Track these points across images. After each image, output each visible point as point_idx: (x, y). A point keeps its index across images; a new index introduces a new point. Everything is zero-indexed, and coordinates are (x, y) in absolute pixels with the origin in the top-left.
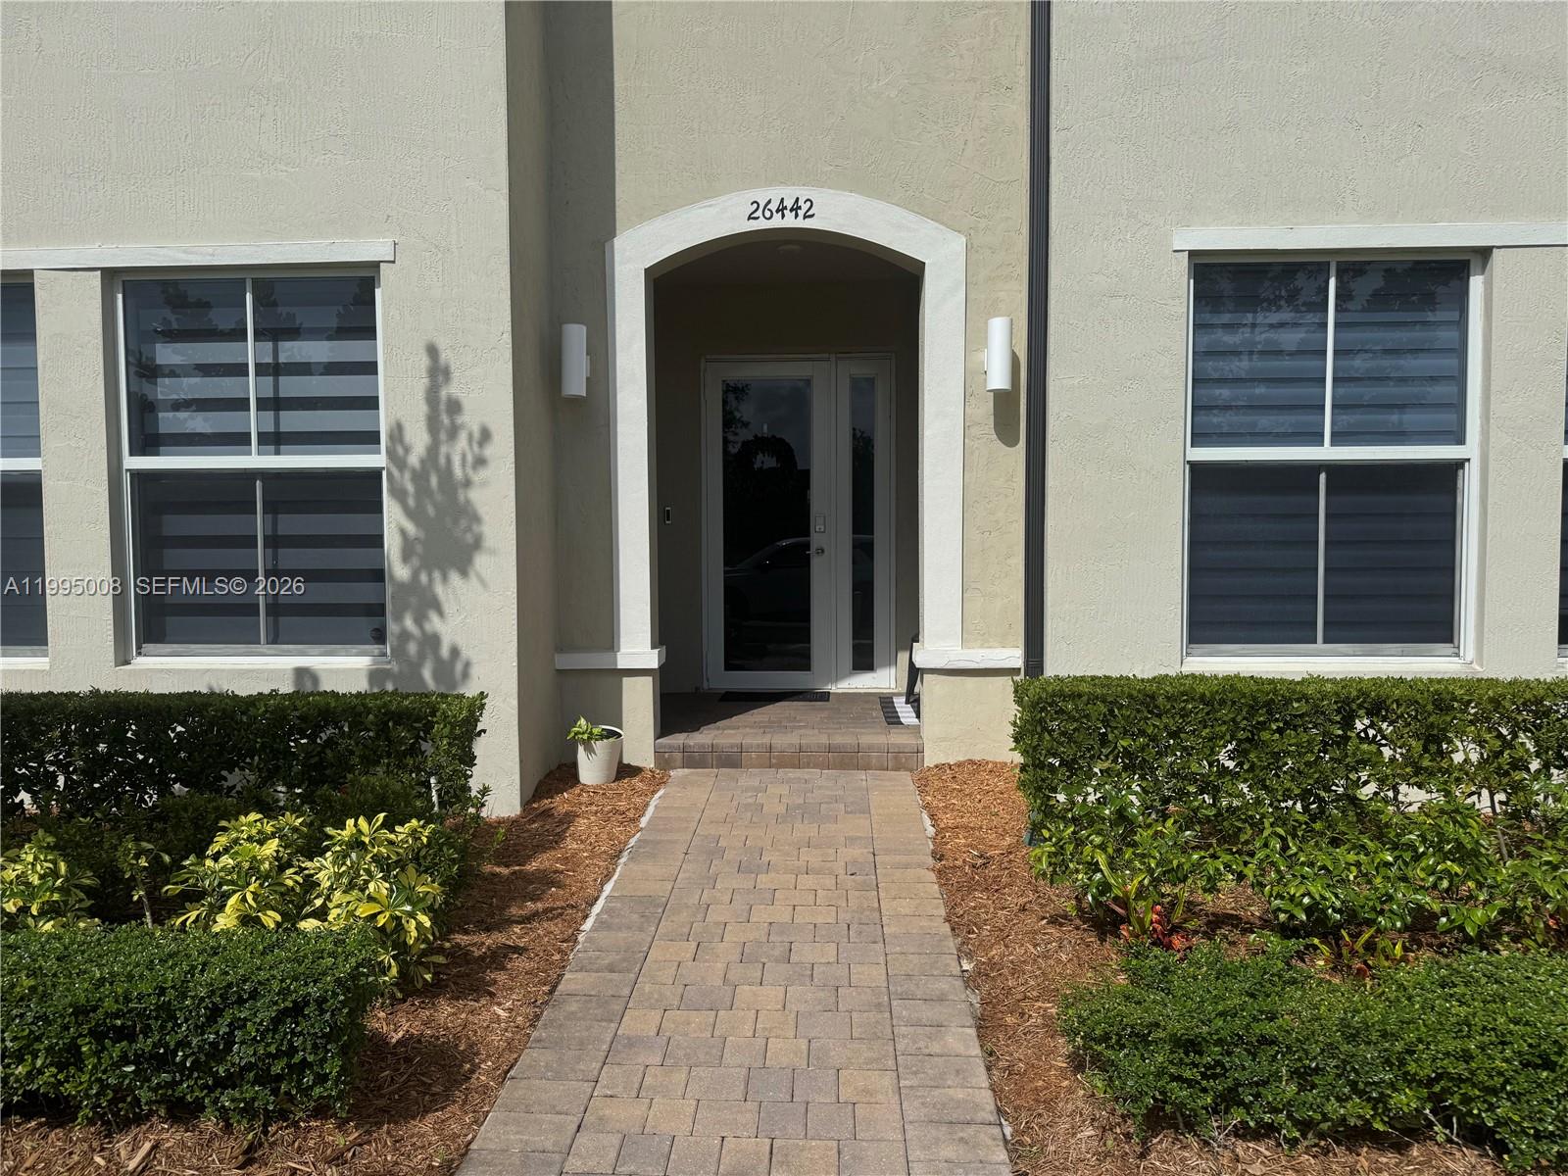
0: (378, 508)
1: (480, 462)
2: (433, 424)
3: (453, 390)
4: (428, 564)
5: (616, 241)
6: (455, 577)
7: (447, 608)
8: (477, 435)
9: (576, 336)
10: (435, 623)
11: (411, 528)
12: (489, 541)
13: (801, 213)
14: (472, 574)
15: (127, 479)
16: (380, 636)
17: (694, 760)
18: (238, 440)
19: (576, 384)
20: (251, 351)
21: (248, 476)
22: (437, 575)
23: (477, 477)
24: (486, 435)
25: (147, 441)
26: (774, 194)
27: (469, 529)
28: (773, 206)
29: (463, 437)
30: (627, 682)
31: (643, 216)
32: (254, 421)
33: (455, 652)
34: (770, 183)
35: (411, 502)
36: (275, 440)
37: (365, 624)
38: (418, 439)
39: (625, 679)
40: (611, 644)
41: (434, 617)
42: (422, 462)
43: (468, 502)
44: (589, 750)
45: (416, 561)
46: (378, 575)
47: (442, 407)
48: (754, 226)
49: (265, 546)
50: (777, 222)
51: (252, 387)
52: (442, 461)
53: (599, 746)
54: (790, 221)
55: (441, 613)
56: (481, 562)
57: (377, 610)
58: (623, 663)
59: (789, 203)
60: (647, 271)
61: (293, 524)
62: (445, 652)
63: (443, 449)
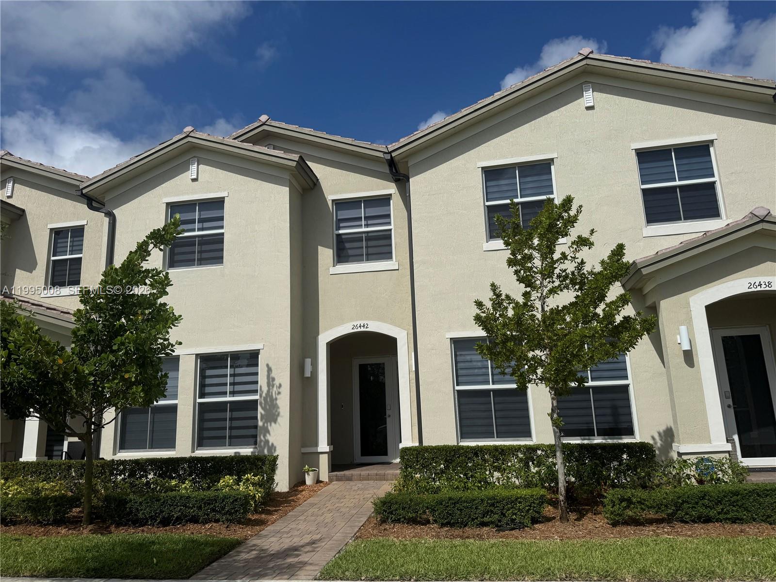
0: (257, 409)
1: (279, 393)
2: (269, 385)
3: (273, 375)
4: (266, 422)
5: (319, 336)
6: (273, 424)
7: (271, 433)
8: (278, 386)
9: (308, 361)
10: (268, 437)
11: (263, 412)
12: (281, 414)
13: (365, 327)
14: (277, 423)
15: (197, 404)
16: (255, 443)
17: (339, 479)
18: (224, 394)
19: (308, 374)
20: (229, 371)
21: (226, 403)
22: (269, 424)
23: (278, 397)
24: (280, 386)
25: (202, 396)
26: (358, 323)
27: (276, 411)
28: (358, 326)
29: (275, 386)
30: (321, 456)
31: (326, 330)
32: (228, 388)
33: (272, 444)
34: (357, 320)
35: (263, 405)
36: (233, 393)
37: (252, 440)
38: (265, 389)
39: (320, 455)
40: (316, 445)
41: (268, 435)
42: (266, 394)
43: (276, 403)
44: (308, 474)
45: (264, 421)
46: (256, 427)
47: (271, 380)
48: (353, 331)
49: (229, 420)
50: (359, 330)
51: (229, 380)
52: (270, 394)
53: (311, 473)
54: (362, 329)
55: (270, 434)
56: (279, 419)
57: (255, 436)
58: (319, 450)
59: (362, 325)
60: (327, 343)
61: (236, 414)
62: (270, 444)
63: (271, 391)
